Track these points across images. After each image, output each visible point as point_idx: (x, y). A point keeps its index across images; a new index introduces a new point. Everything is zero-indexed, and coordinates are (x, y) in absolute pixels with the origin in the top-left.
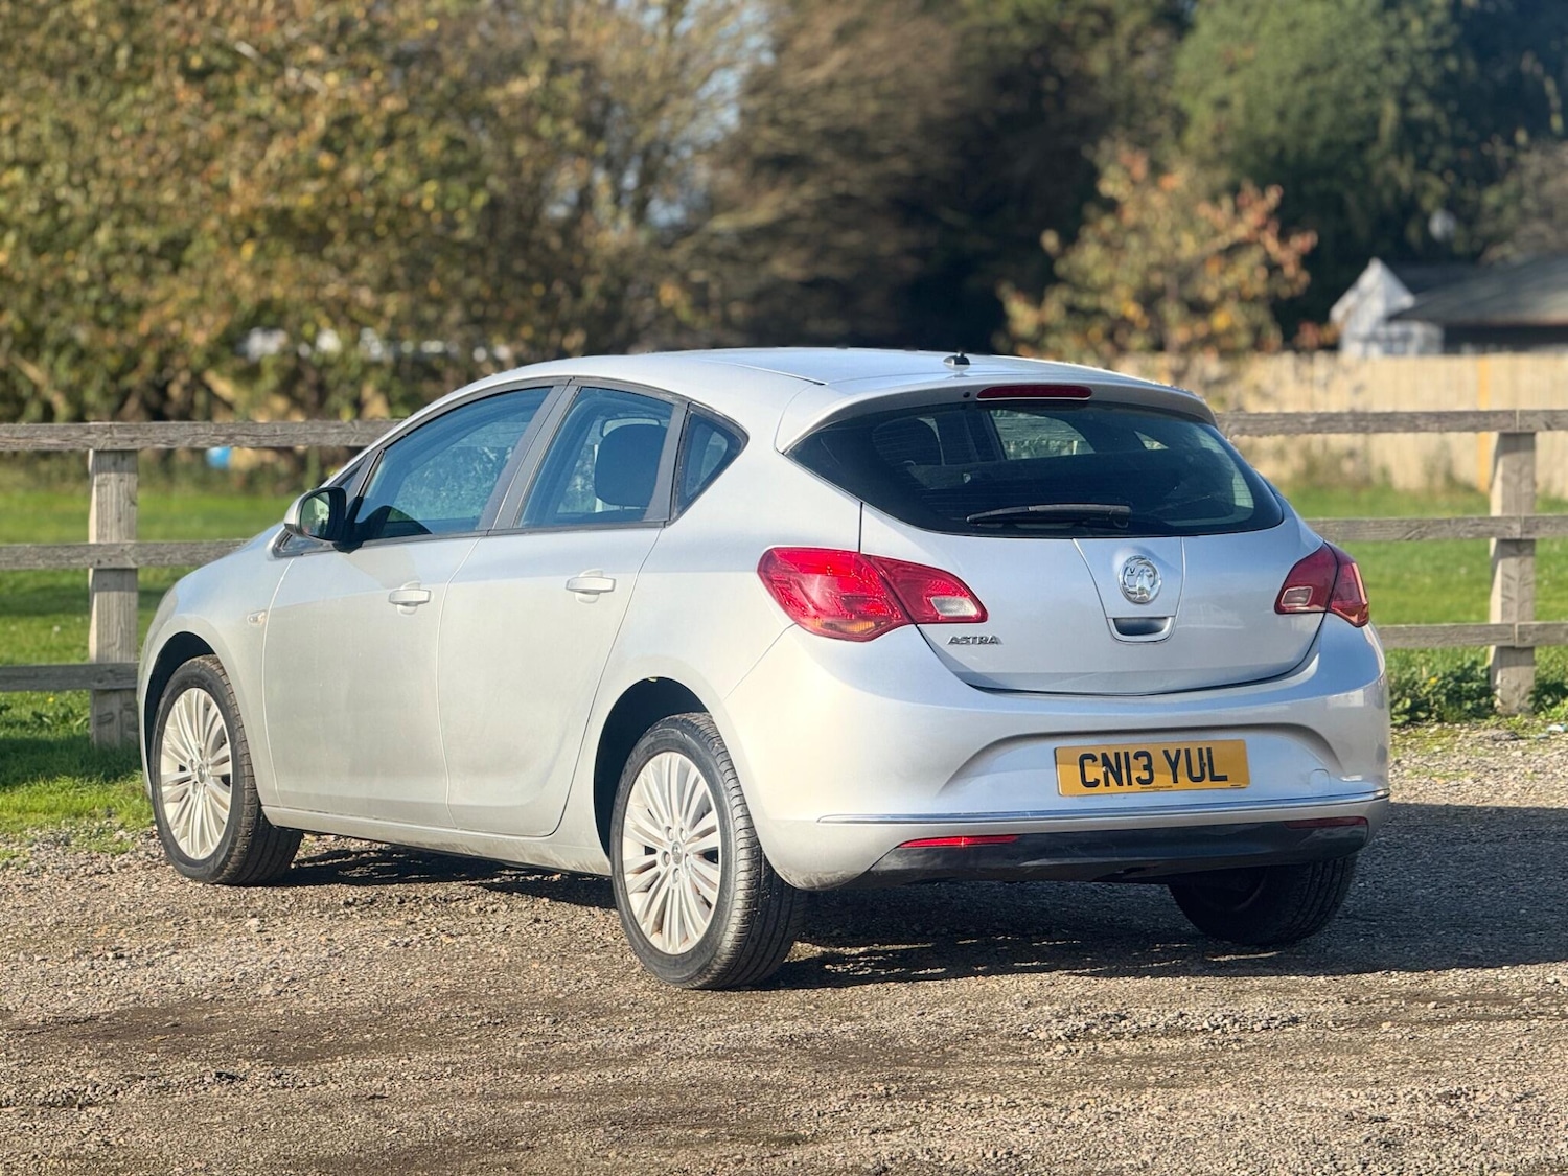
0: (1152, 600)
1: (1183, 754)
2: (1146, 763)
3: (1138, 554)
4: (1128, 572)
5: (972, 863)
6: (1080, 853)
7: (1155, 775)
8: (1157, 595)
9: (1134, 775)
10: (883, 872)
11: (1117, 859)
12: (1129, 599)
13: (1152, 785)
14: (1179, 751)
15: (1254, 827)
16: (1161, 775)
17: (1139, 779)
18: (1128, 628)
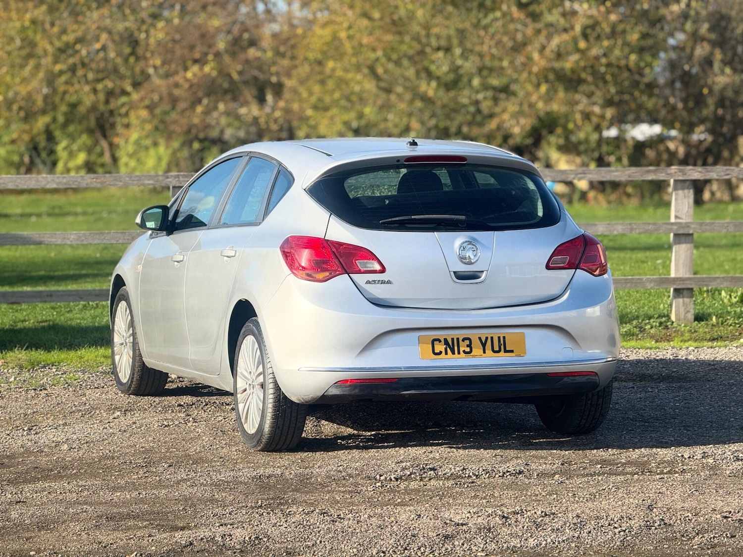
0: (475, 263)
1: (489, 339)
2: (468, 343)
3: (467, 240)
4: (462, 248)
5: (374, 392)
6: (432, 388)
7: (473, 349)
8: (477, 260)
9: (462, 349)
10: (330, 395)
11: (452, 391)
12: (462, 262)
13: (471, 354)
14: (487, 338)
15: (529, 376)
16: (477, 350)
17: (464, 351)
18: (460, 276)
